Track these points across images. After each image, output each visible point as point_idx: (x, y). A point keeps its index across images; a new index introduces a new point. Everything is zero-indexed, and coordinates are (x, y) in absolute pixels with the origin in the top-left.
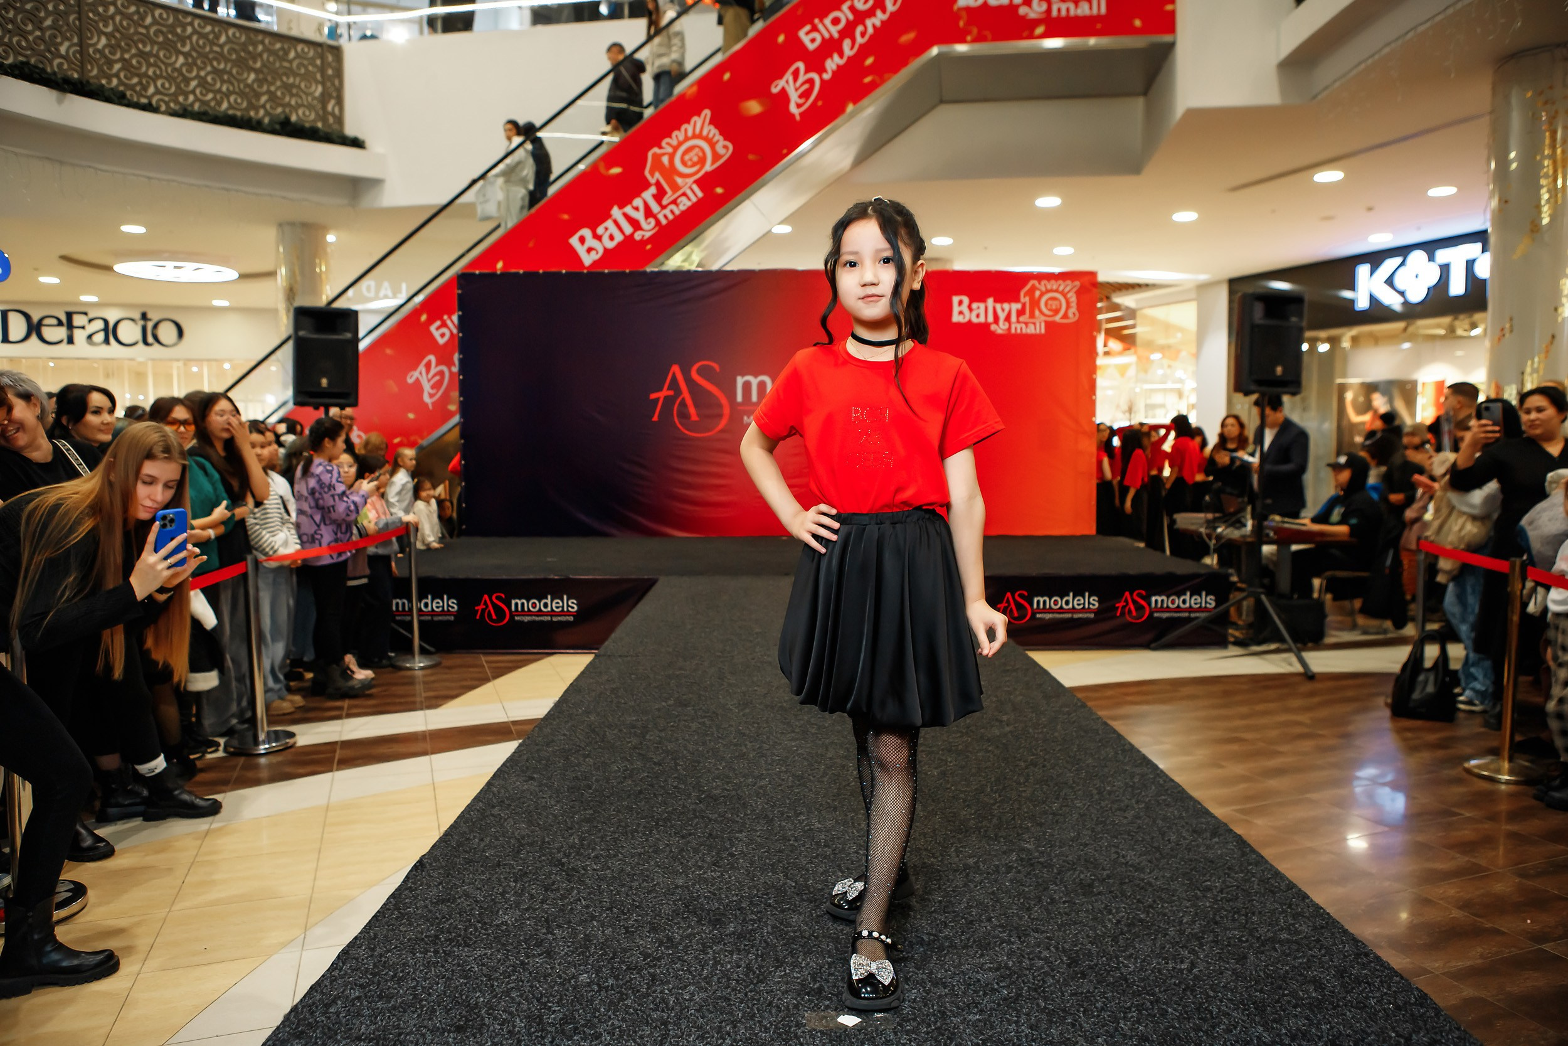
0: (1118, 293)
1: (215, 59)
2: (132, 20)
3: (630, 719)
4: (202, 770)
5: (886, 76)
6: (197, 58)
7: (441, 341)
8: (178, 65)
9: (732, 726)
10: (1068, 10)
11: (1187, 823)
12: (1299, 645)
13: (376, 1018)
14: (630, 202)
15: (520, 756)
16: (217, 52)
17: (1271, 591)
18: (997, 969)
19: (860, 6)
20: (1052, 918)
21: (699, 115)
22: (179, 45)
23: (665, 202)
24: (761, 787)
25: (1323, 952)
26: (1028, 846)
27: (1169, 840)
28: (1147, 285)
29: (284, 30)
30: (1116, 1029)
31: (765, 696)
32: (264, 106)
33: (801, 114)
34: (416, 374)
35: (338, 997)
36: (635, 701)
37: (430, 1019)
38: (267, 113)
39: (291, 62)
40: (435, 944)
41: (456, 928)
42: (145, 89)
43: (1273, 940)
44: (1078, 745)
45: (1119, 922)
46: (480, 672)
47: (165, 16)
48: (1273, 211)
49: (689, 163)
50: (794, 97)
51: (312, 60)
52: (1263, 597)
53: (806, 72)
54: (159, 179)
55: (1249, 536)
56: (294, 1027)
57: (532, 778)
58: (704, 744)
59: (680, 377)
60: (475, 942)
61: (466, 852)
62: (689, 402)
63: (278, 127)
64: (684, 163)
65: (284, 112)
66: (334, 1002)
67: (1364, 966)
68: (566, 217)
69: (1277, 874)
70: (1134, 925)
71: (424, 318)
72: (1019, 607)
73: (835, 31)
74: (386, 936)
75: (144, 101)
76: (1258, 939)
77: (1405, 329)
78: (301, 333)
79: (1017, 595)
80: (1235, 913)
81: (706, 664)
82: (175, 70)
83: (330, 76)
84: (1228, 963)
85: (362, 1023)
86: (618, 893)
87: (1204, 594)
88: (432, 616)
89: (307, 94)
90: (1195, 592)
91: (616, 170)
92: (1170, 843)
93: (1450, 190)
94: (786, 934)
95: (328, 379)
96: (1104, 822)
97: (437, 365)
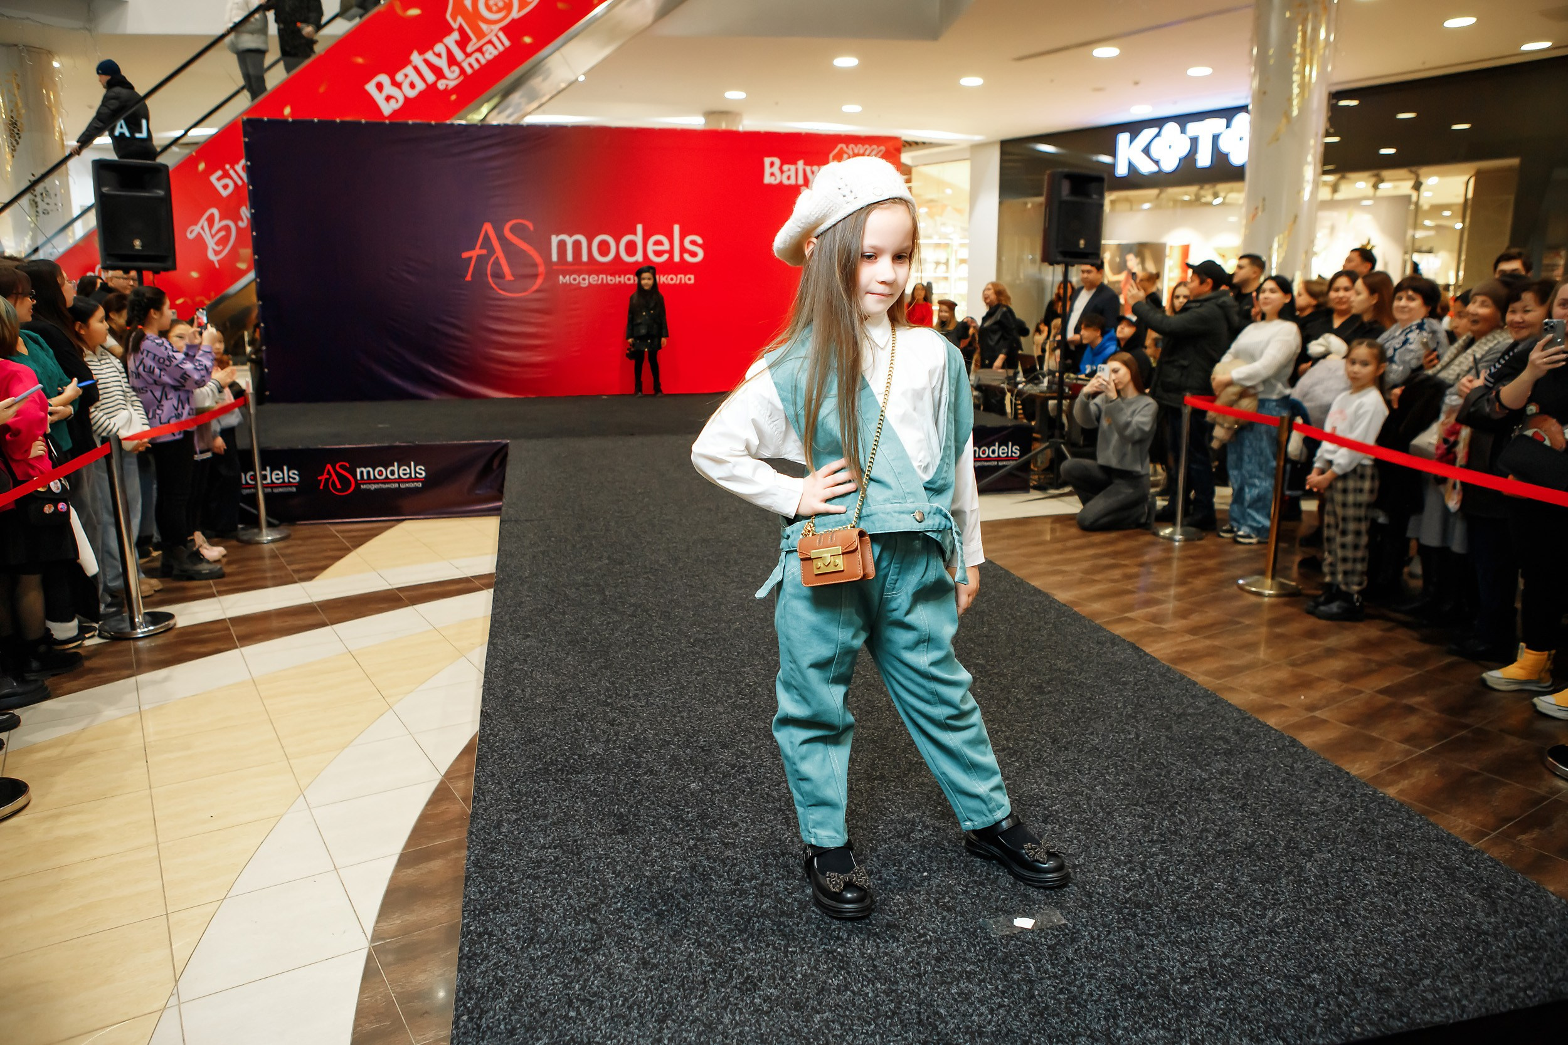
3: (580, 578)
4: (89, 657)
7: (225, 193)
14: (431, 47)
18: (1003, 750)
23: (469, 49)
24: (736, 630)
25: (1220, 719)
28: (924, 143)
30: (1105, 780)
31: (687, 550)
34: (197, 229)
36: (571, 561)
41: (556, 761)
46: (338, 543)
48: (1052, 81)
49: (494, 9)
57: (528, 636)
58: (662, 596)
59: (492, 235)
62: (503, 262)
64: (489, 8)
68: (360, 60)
71: (202, 166)
77: (1158, 195)
78: (105, 190)
81: (613, 524)
86: (675, 722)
87: (1010, 444)
88: (272, 488)
90: (1003, 443)
91: (414, 12)
92: (1084, 652)
93: (1206, 71)
95: (142, 241)
96: (1028, 640)
97: (221, 219)
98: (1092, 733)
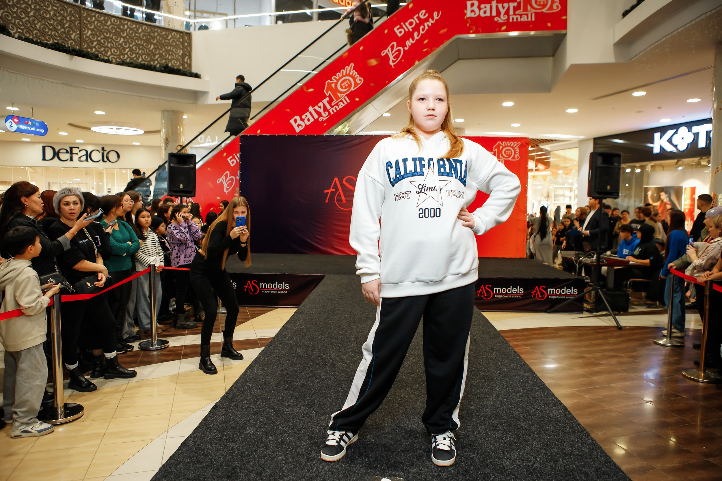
0: (542, 144)
1: (137, 39)
2: (102, 23)
3: (307, 343)
5: (433, 48)
6: (129, 39)
7: (232, 165)
8: (121, 42)
9: (351, 348)
10: (517, 18)
11: (543, 400)
12: (616, 313)
13: (196, 471)
14: (318, 105)
15: (259, 359)
16: (137, 36)
17: (604, 286)
19: (422, 17)
20: (477, 440)
21: (349, 66)
22: (121, 33)
23: (333, 104)
25: (591, 460)
26: (472, 407)
27: (534, 407)
28: (556, 140)
29: (167, 26)
32: (157, 60)
33: (394, 65)
34: (221, 179)
35: (181, 462)
36: (310, 335)
37: (217, 472)
38: (158, 63)
39: (169, 40)
40: (221, 441)
41: (229, 434)
42: (107, 53)
43: (571, 454)
44: (501, 362)
45: (506, 443)
46: (245, 316)
47: (116, 21)
48: (614, 109)
49: (344, 87)
50: (391, 57)
51: (179, 38)
52: (599, 290)
53: (397, 47)
54: (111, 92)
55: (595, 262)
56: (163, 473)
57: (264, 369)
59: (338, 183)
60: (237, 441)
61: (235, 401)
62: (342, 194)
63: (163, 69)
64: (342, 87)
65: (166, 62)
66: (179, 463)
67: (608, 467)
68: (288, 110)
69: (578, 424)
70: (512, 445)
71: (225, 154)
72: (487, 292)
73: (410, 28)
74: (201, 437)
75: (106, 58)
76: (564, 453)
77: (677, 163)
78: (171, 165)
79: (486, 287)
80: (557, 441)
82: (119, 44)
83: (186, 47)
84: (550, 463)
85: (190, 473)
86: (296, 422)
87: (572, 288)
89: (176, 54)
90: (568, 287)
91: (311, 90)
92: (534, 408)
93: (698, 100)
94: (365, 442)
95: (183, 185)
96: (507, 398)
97: (230, 176)
98: (507, 459)
